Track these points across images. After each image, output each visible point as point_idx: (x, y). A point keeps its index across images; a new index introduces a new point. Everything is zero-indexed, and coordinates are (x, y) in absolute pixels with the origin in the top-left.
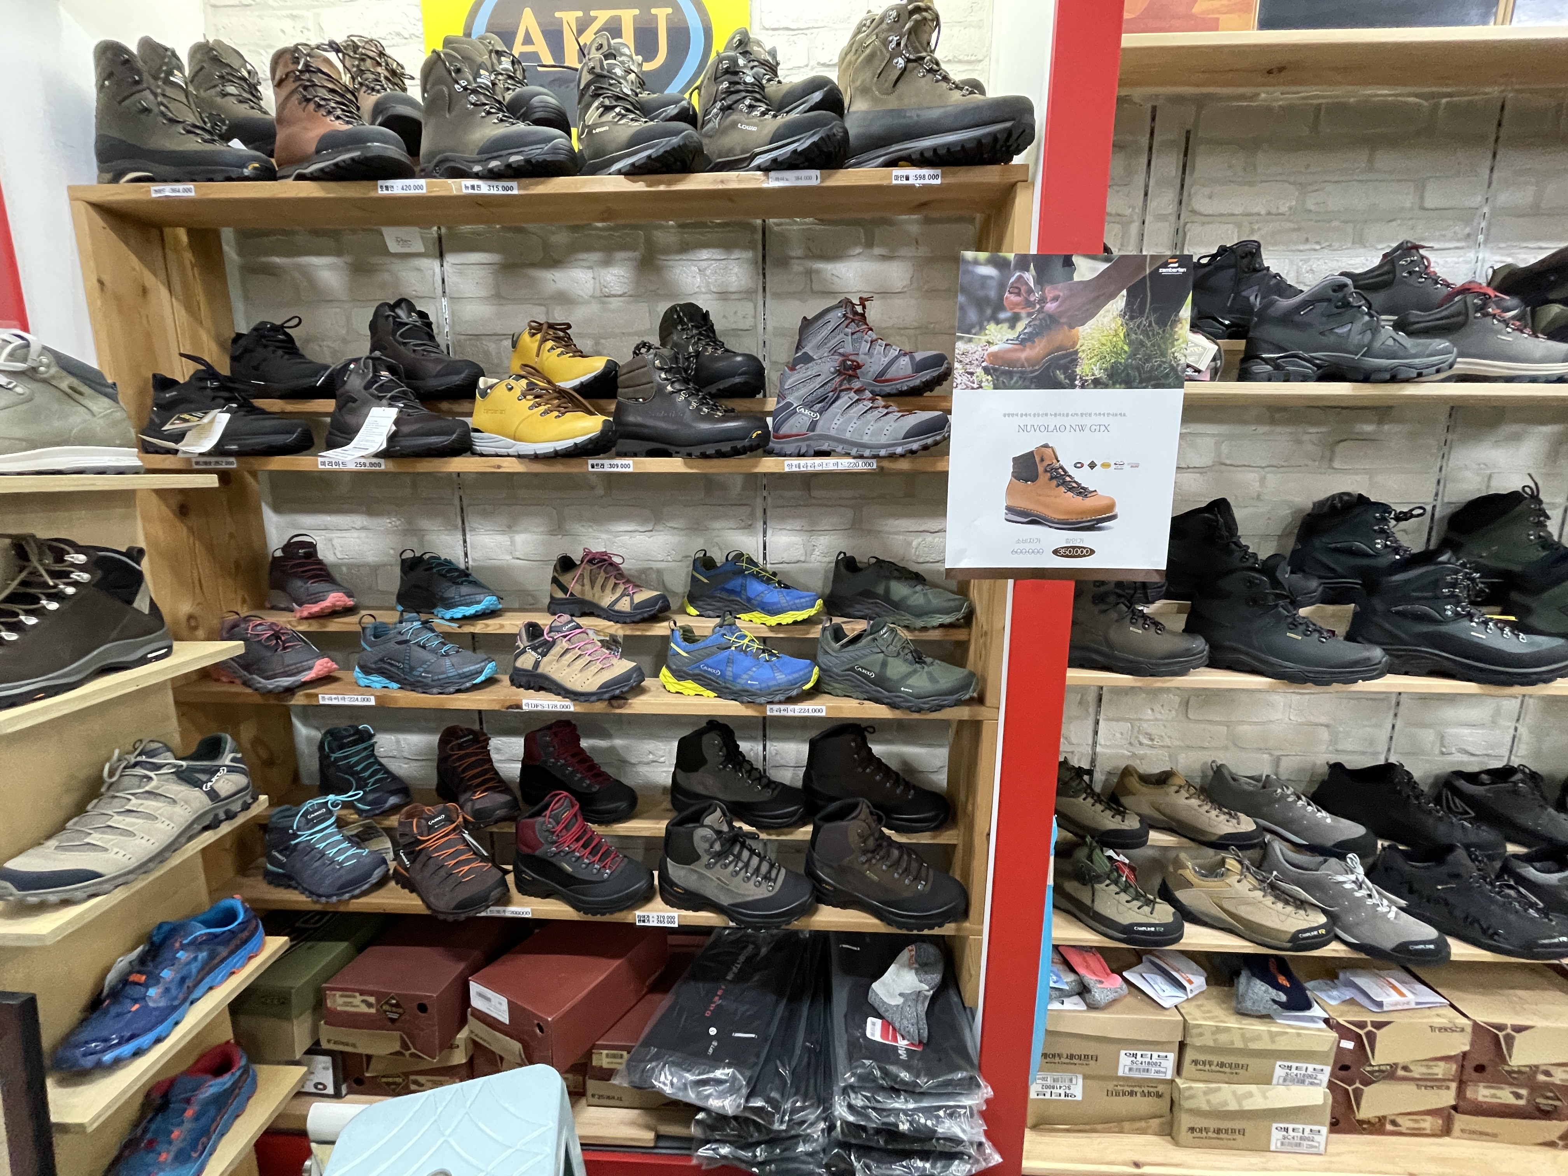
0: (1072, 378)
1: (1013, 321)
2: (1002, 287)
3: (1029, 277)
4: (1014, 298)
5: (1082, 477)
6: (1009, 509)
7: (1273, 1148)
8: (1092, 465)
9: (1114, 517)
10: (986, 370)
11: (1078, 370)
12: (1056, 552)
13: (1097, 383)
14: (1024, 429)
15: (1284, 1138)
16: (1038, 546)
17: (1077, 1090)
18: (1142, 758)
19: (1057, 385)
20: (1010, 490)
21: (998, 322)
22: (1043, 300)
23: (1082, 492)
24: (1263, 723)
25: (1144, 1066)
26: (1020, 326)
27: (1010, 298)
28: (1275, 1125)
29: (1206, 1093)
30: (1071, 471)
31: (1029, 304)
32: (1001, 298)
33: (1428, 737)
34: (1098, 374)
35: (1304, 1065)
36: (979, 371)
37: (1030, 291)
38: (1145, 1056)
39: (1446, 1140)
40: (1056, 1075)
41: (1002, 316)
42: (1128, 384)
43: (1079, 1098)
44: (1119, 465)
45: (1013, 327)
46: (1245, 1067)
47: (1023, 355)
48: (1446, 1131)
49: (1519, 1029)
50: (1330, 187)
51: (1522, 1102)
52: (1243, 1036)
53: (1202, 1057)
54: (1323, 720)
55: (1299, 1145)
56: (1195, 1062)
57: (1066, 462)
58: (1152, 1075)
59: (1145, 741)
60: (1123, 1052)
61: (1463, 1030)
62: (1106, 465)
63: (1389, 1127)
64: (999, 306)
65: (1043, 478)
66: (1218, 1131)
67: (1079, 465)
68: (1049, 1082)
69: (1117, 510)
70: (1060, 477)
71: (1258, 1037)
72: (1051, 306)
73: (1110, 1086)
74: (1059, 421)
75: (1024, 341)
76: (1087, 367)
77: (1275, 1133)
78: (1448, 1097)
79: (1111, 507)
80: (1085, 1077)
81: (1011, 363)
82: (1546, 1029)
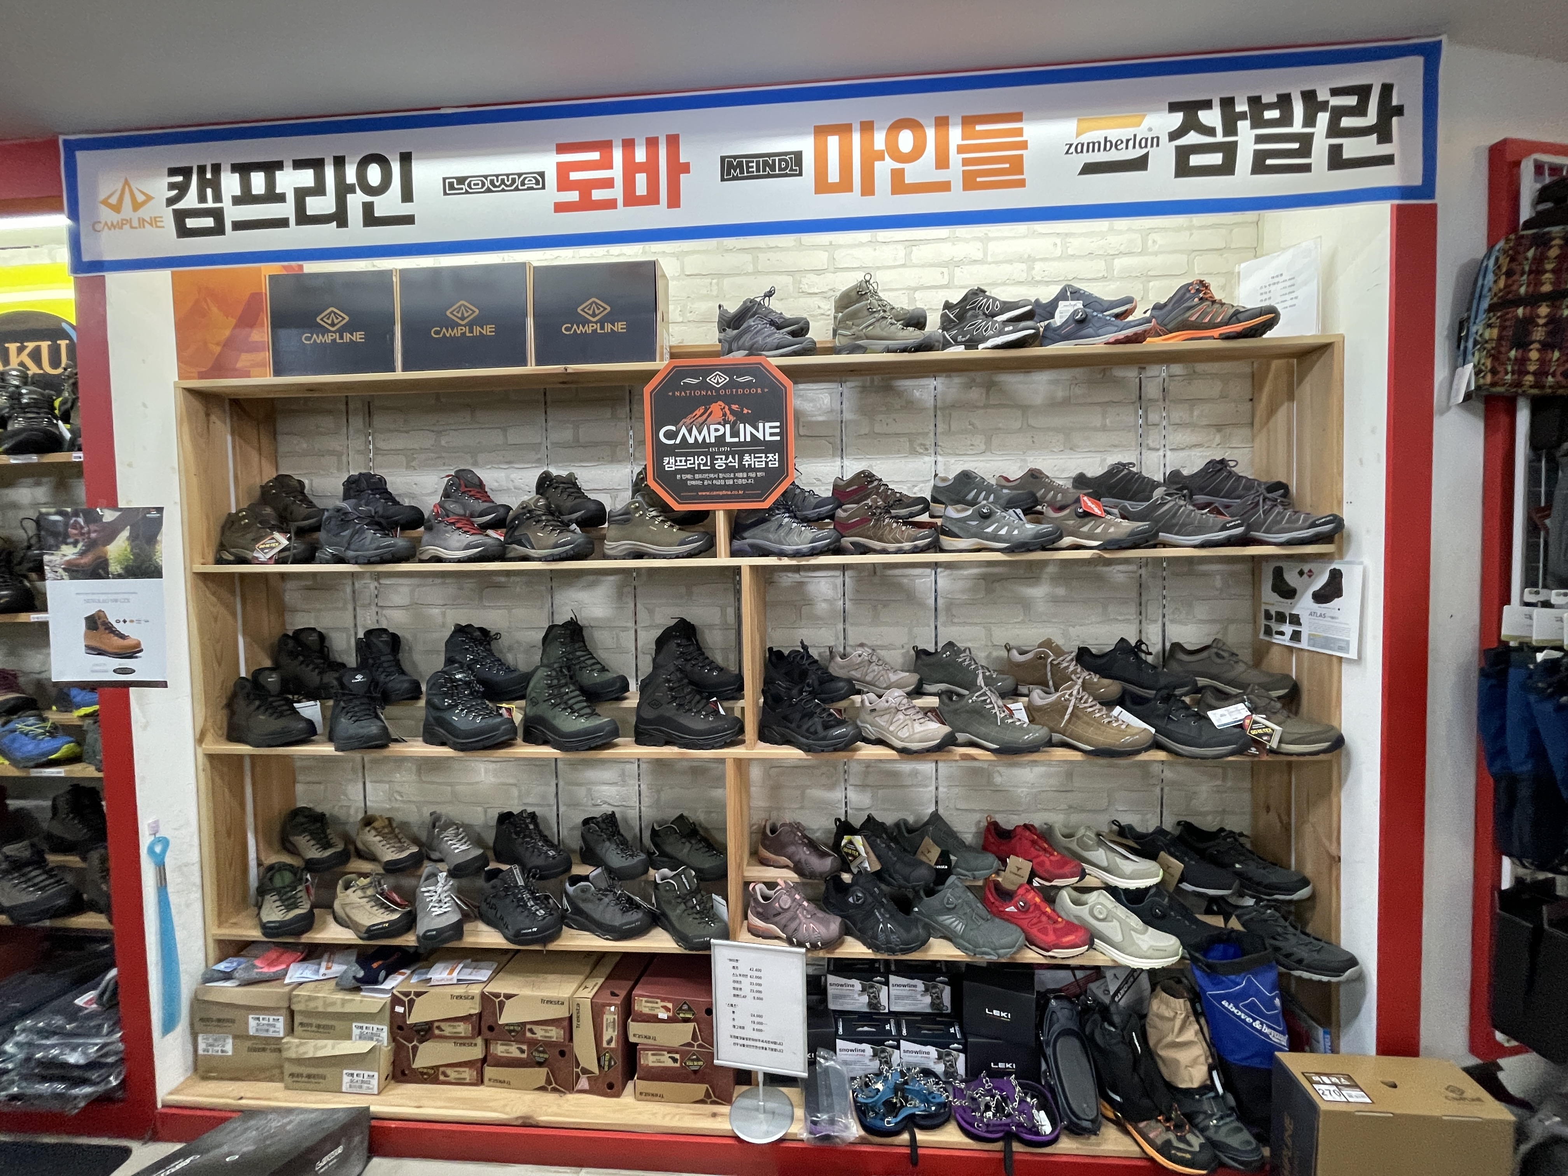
0: (107, 573)
1: (75, 544)
2: (66, 525)
3: (81, 520)
4: (74, 531)
5: (119, 627)
6: (88, 647)
7: (344, 1089)
8: (125, 621)
9: (141, 651)
10: (64, 569)
11: (110, 569)
12: (115, 671)
13: (120, 576)
14: (87, 601)
15: (352, 1081)
16: (105, 668)
17: (229, 1047)
18: (398, 810)
19: (99, 577)
20: (86, 637)
21: (67, 544)
22: (89, 532)
23: (122, 637)
24: (472, 784)
25: (266, 1027)
26: (80, 546)
27: (72, 531)
28: (345, 1072)
29: (298, 1046)
30: (115, 624)
31: (82, 534)
32: (66, 530)
33: (581, 792)
34: (120, 571)
35: (371, 1026)
36: (60, 570)
37: (82, 528)
38: (267, 1019)
39: (482, 1088)
40: (216, 1036)
41: (70, 540)
42: (136, 576)
43: (230, 1053)
44: (139, 621)
45: (75, 546)
46: (332, 1027)
47: (82, 561)
48: (480, 1081)
49: (509, 997)
50: (452, 433)
51: (525, 1056)
52: (325, 1002)
53: (305, 1021)
54: (512, 781)
55: (361, 1087)
56: (301, 1024)
57: (112, 620)
58: (270, 1034)
59: (399, 798)
60: (250, 1017)
61: (473, 998)
62: (132, 621)
63: (442, 1078)
64: (66, 536)
65: (102, 628)
66: (309, 1076)
67: (118, 621)
68: (211, 1041)
69: (143, 647)
70: (110, 629)
71: (333, 1004)
72: (93, 535)
73: (249, 1044)
74: (102, 597)
75: (82, 554)
76: (114, 567)
77: (345, 1077)
78: (476, 1052)
79: (138, 644)
80: (235, 1037)
81: (77, 565)
82: (527, 998)
